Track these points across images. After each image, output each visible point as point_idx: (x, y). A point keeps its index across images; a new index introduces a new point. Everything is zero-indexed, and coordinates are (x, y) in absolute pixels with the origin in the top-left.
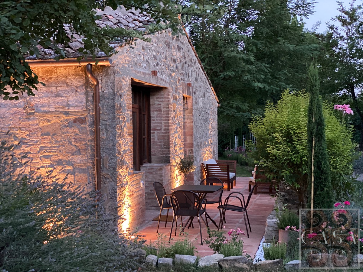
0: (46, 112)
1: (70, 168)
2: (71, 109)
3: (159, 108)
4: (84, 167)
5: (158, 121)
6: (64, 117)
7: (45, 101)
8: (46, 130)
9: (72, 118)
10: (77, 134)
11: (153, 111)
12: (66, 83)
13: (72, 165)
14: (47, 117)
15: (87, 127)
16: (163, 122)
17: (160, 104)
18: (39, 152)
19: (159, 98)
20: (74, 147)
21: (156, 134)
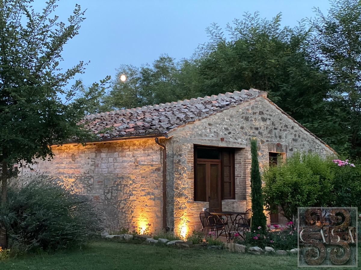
0: (143, 165)
1: (153, 197)
2: (154, 163)
3: (240, 161)
4: (159, 197)
5: (239, 171)
6: (151, 168)
7: (143, 158)
8: (143, 175)
9: (154, 168)
10: (156, 177)
11: (237, 164)
12: (152, 148)
13: (154, 195)
14: (144, 167)
15: (161, 173)
16: (242, 171)
17: (241, 159)
18: (140, 187)
19: (240, 155)
20: (155, 185)
21: (238, 180)
